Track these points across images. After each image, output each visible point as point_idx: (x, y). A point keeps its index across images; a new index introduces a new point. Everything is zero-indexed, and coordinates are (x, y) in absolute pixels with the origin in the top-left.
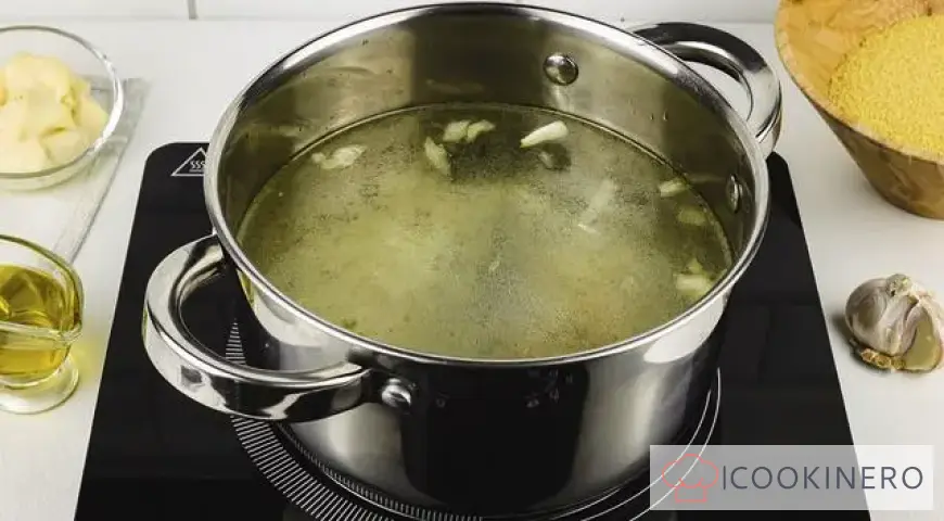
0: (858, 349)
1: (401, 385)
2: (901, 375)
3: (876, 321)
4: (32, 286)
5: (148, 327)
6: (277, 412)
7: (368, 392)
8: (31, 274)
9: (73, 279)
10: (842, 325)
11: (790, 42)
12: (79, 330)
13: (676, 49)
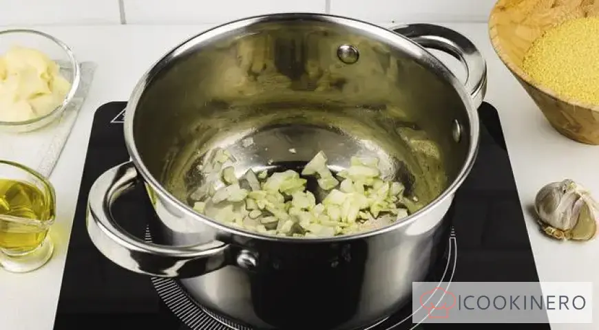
0: (543, 226)
1: (250, 254)
2: (570, 242)
3: (555, 209)
4: (23, 192)
5: (90, 219)
6: (172, 272)
7: (228, 258)
8: (22, 184)
9: (49, 188)
10: (532, 211)
11: (498, 34)
12: (54, 220)
13: (419, 40)
